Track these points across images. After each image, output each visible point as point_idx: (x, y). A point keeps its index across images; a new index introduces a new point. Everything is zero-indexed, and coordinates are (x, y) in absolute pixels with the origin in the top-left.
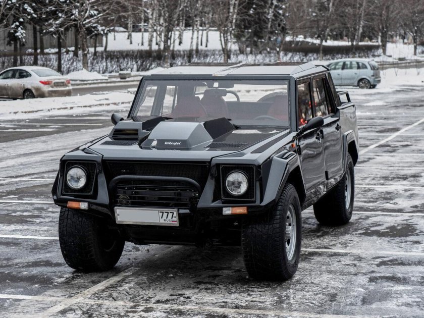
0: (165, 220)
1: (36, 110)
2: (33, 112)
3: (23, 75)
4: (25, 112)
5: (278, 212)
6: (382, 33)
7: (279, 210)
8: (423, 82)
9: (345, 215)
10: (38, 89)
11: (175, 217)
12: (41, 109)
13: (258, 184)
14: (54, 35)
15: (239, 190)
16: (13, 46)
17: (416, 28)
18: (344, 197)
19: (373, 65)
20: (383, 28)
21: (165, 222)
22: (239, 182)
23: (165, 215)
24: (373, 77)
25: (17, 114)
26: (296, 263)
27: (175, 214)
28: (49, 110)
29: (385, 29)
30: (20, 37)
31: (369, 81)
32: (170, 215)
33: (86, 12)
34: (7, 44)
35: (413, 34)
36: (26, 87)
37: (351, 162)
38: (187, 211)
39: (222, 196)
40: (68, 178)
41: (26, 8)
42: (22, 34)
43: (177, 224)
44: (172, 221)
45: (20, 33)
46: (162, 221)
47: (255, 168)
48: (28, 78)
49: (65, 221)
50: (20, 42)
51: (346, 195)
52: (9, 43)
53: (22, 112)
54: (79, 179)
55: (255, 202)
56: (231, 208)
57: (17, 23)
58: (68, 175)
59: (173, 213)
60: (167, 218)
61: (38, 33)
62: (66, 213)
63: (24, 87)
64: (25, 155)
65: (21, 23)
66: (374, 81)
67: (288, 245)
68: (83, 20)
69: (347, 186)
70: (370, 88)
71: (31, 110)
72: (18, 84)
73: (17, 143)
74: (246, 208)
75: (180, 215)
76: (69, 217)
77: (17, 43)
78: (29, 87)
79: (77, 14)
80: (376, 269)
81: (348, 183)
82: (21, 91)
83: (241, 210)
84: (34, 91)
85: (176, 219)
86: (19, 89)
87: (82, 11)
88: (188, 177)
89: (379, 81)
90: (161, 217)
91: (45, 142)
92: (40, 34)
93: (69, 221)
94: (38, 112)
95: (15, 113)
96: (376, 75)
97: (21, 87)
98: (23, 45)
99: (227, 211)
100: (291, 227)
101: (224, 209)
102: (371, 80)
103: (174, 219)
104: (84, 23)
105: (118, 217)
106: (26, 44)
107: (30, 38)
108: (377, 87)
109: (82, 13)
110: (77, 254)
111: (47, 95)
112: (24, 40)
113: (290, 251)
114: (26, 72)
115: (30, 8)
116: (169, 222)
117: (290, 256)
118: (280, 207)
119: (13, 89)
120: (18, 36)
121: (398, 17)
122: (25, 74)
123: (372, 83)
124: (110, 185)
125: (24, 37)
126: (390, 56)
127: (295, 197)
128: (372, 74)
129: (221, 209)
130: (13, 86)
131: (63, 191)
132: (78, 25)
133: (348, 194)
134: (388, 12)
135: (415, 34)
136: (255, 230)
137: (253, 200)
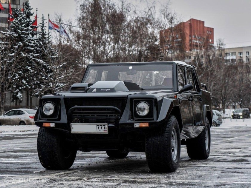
0: (100, 130)
1: (26, 130)
2: (24, 131)
3: (20, 113)
4: (20, 131)
5: (167, 128)
6: (222, 101)
7: (168, 128)
8: (246, 125)
9: (206, 153)
10: (28, 121)
11: (106, 128)
12: (30, 130)
13: (155, 108)
14: (38, 97)
15: (144, 113)
16: (15, 102)
17: (241, 99)
18: (205, 144)
19: (218, 113)
20: (223, 99)
21: (100, 131)
22: (144, 108)
23: (100, 127)
24: (218, 120)
25: (16, 132)
26: (178, 163)
27: (106, 127)
28: (34, 131)
29: (224, 99)
30: (19, 97)
31: (216, 122)
32: (103, 127)
33: (56, 84)
34: (12, 102)
35: (240, 102)
36: (21, 120)
37: (208, 123)
38: (113, 125)
39: (134, 117)
40: (44, 109)
41: (23, 81)
42: (20, 96)
43: (107, 132)
44: (104, 131)
45: (19, 95)
46: (98, 131)
47: (153, 100)
48: (23, 115)
49: (41, 137)
50: (19, 101)
51: (206, 143)
52: (13, 101)
53: (19, 131)
54: (50, 109)
55: (153, 120)
56: (139, 124)
57: (18, 90)
58: (44, 107)
59: (105, 126)
60: (101, 129)
61: (29, 96)
62: (42, 133)
63: (20, 120)
64: (19, 143)
65: (20, 90)
66: (219, 122)
67: (173, 152)
68: (55, 87)
69: (206, 137)
70: (216, 126)
71: (23, 130)
72: (17, 118)
73: (15, 140)
74: (148, 123)
75: (109, 127)
76: (44, 135)
77: (17, 101)
78: (23, 120)
79: (51, 85)
80: (225, 170)
81: (207, 135)
82: (19, 122)
83: (145, 125)
84: (25, 122)
85: (107, 129)
86: (17, 121)
87: (55, 83)
88: (114, 106)
89: (221, 122)
90: (98, 128)
91: (31, 140)
92: (31, 96)
93: (44, 137)
94: (28, 131)
95: (15, 131)
96: (220, 119)
97: (18, 120)
98: (21, 102)
99: (137, 125)
100: (174, 141)
101: (135, 124)
102: (217, 121)
103: (106, 129)
104: (55, 89)
105: (72, 129)
106: (22, 101)
107: (25, 96)
108: (220, 126)
109: (55, 84)
110: (48, 157)
111: (33, 124)
112: (21, 99)
113: (174, 155)
114: (22, 112)
115: (25, 82)
116: (102, 131)
117: (174, 159)
118: (168, 126)
119: (14, 121)
120: (18, 97)
121: (231, 93)
122: (21, 113)
123: (217, 124)
124: (68, 112)
125: (22, 98)
126: (227, 115)
127: (176, 123)
128: (217, 118)
129: (133, 124)
130: (14, 120)
131: (41, 117)
132: (52, 90)
133: (207, 142)
134: (225, 90)
135: (241, 103)
136: (153, 139)
137: (152, 119)
